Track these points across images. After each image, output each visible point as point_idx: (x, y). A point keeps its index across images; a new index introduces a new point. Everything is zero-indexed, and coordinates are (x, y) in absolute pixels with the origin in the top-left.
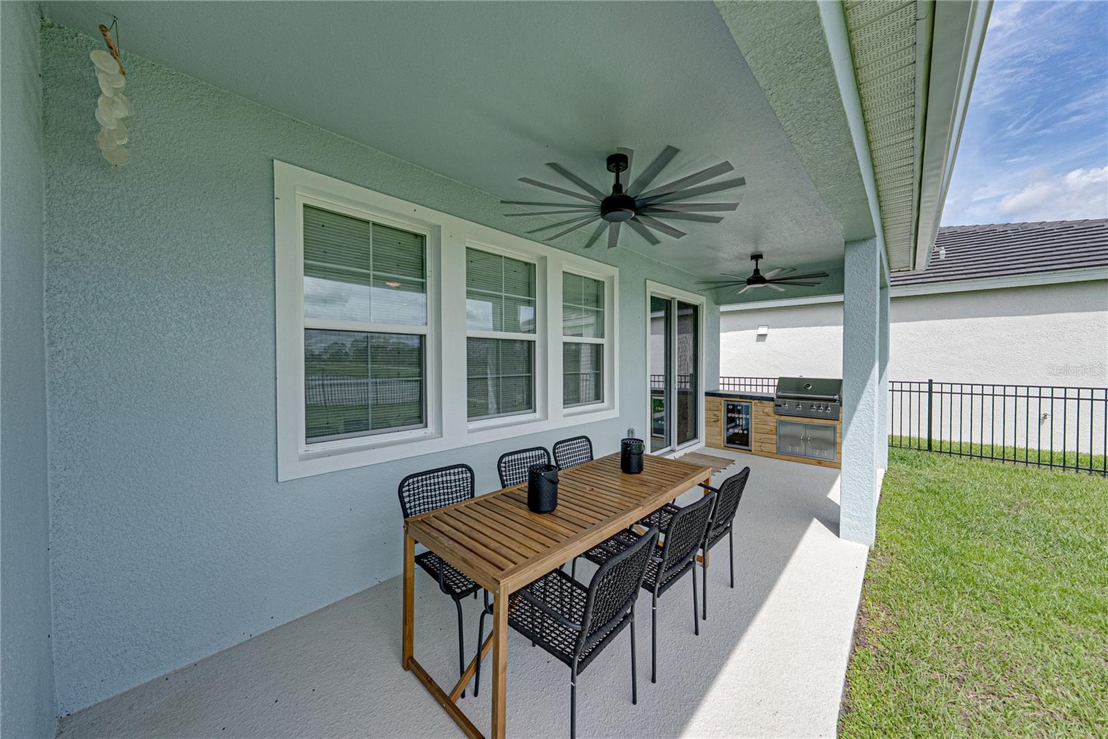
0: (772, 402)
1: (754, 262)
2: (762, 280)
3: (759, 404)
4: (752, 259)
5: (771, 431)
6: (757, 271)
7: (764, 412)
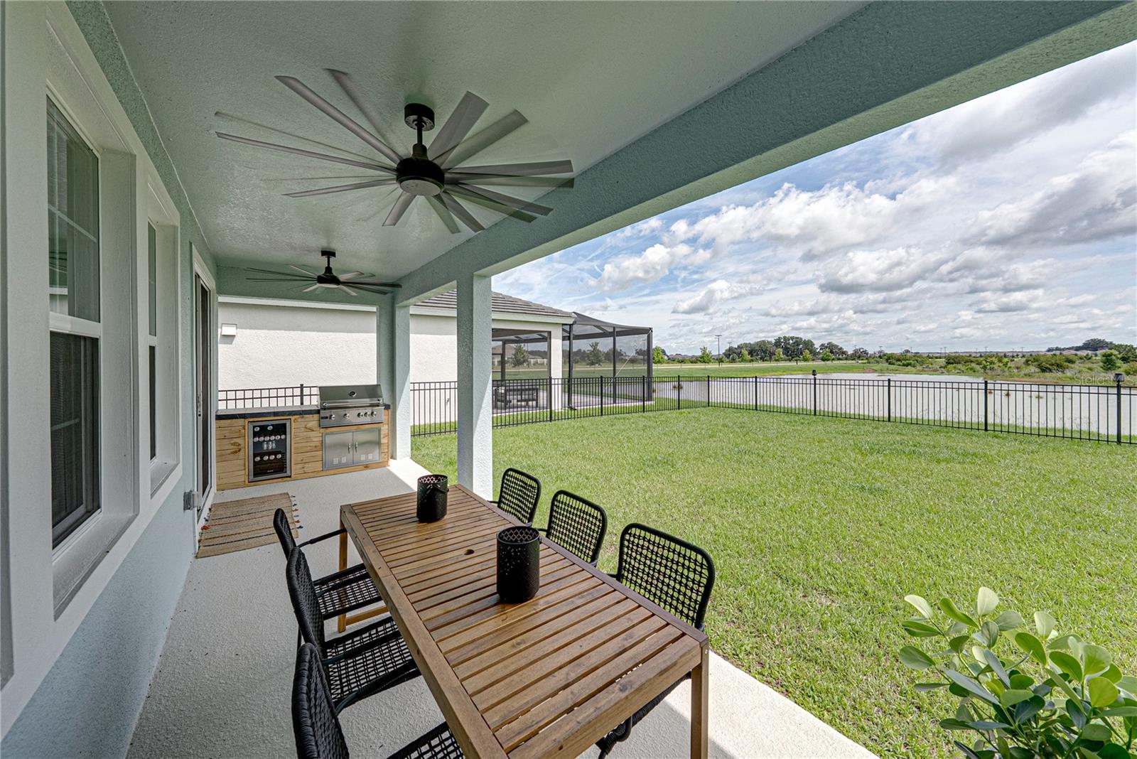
0: (318, 415)
1: (325, 258)
2: (335, 281)
3: (300, 420)
4: (322, 255)
5: (316, 447)
6: (328, 269)
7: (306, 428)
